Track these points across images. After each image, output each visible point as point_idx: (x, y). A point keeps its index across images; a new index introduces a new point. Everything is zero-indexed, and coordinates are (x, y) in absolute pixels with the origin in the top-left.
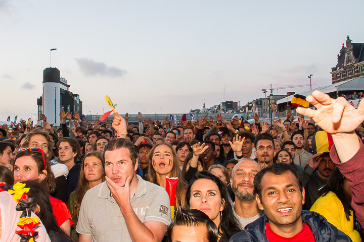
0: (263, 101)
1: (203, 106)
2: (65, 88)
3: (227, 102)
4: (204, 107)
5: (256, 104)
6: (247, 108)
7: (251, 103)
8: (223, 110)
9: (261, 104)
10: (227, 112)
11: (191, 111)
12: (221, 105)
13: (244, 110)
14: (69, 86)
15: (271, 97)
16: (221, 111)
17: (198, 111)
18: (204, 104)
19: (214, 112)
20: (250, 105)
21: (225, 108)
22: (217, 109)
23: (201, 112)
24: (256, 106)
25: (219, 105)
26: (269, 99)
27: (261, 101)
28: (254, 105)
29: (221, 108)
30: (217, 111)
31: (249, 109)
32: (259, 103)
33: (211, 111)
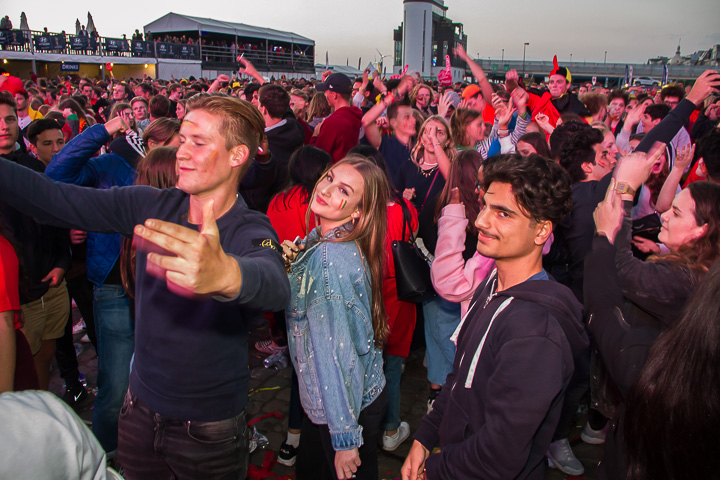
1: (677, 51)
2: (439, 12)
4: (678, 53)
11: (652, 60)
12: (715, 50)
14: (446, 9)
16: (713, 62)
17: (664, 60)
18: (679, 48)
19: (696, 64)
22: (704, 59)
23: (670, 62)
25: (710, 51)
29: (714, 56)
30: (702, 63)
33: (691, 62)
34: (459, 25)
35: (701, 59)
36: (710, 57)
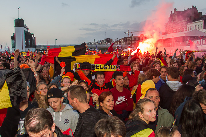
0: (128, 39)
2: (26, 30)
3: (107, 39)
4: (94, 41)
6: (119, 42)
7: (121, 39)
8: (105, 43)
9: (126, 40)
10: (107, 44)
12: (104, 40)
13: (117, 43)
14: (28, 29)
16: (104, 43)
17: (91, 43)
18: (94, 40)
19: (100, 44)
20: (121, 40)
21: (106, 41)
23: (92, 43)
24: (124, 41)
25: (103, 40)
26: (131, 38)
27: (126, 39)
28: (122, 41)
29: (104, 42)
30: (101, 43)
31: (120, 43)
32: (125, 39)
33: (98, 43)
34: (33, 34)
35: (101, 42)
36: (103, 42)
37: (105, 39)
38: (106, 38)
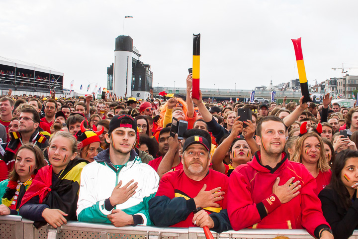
0: (338, 81)
1: (270, 82)
2: (137, 58)
3: (297, 80)
4: (271, 84)
5: (329, 84)
6: (319, 88)
7: (324, 82)
8: (293, 88)
9: (335, 84)
10: (297, 91)
11: (257, 88)
12: (291, 83)
13: (316, 89)
14: (140, 56)
15: (347, 78)
16: (290, 89)
17: (264, 88)
19: (282, 90)
20: (323, 84)
21: (294, 86)
22: (286, 87)
23: (267, 89)
24: (330, 86)
25: (289, 83)
26: (345, 79)
27: (335, 81)
28: (327, 85)
29: (291, 86)
30: (285, 89)
31: (322, 89)
32: (333, 83)
33: (279, 89)
34: (148, 66)
35: (284, 87)
36: (289, 86)
37: (293, 81)
38: (295, 79)
